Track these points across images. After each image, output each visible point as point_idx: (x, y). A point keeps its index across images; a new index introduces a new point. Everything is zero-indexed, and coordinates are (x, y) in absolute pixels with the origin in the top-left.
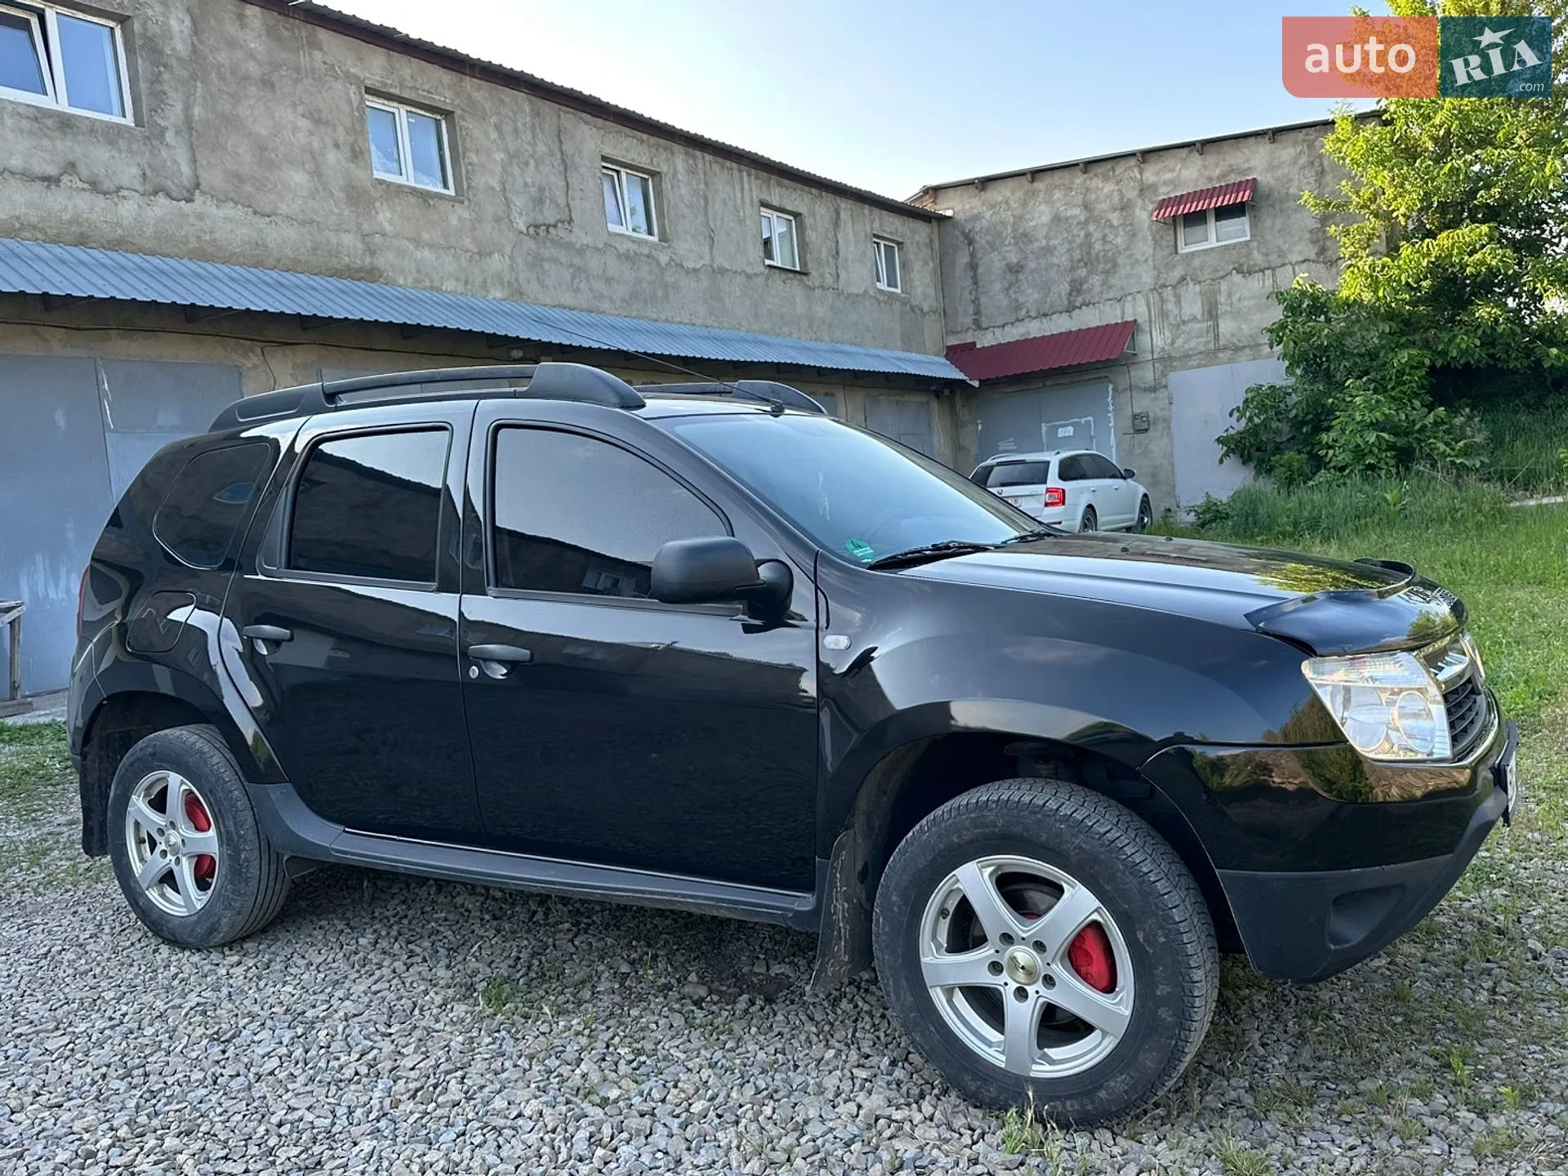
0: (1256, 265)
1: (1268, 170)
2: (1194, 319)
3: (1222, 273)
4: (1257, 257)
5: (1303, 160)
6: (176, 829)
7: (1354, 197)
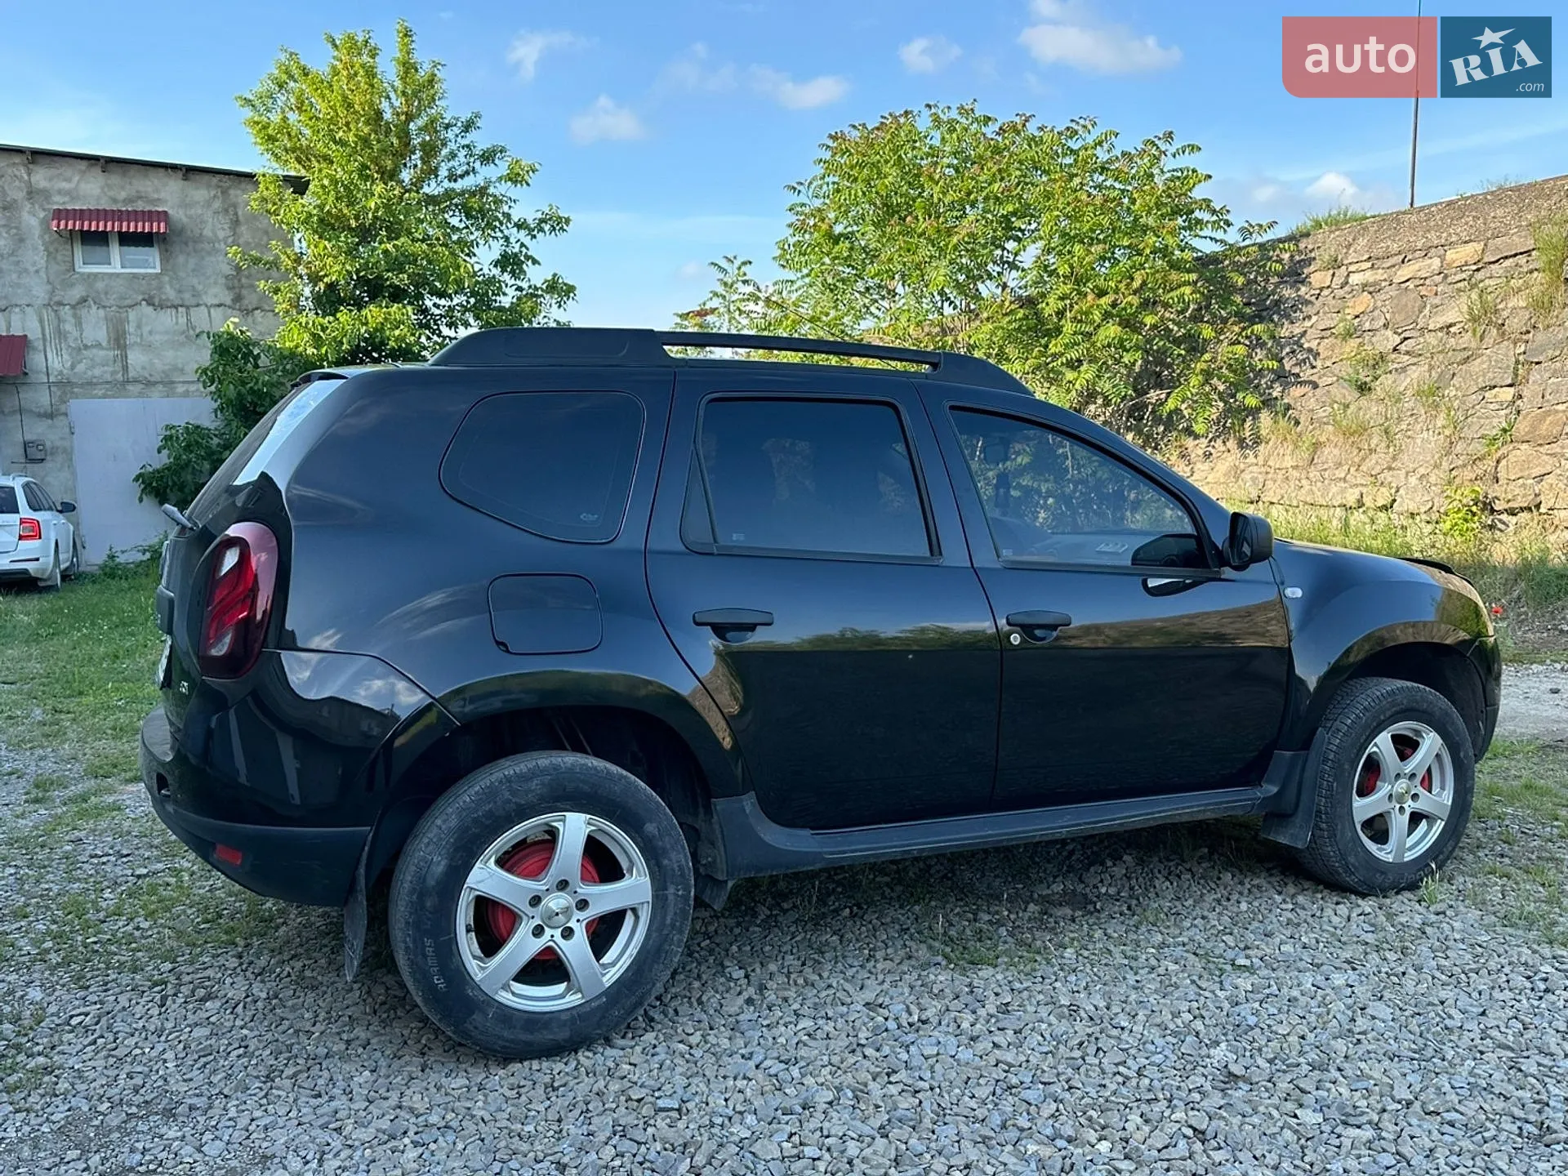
0: (168, 300)
1: (180, 206)
2: (99, 346)
3: (128, 302)
4: (170, 293)
5: (217, 204)
6: (568, 889)
7: (283, 257)
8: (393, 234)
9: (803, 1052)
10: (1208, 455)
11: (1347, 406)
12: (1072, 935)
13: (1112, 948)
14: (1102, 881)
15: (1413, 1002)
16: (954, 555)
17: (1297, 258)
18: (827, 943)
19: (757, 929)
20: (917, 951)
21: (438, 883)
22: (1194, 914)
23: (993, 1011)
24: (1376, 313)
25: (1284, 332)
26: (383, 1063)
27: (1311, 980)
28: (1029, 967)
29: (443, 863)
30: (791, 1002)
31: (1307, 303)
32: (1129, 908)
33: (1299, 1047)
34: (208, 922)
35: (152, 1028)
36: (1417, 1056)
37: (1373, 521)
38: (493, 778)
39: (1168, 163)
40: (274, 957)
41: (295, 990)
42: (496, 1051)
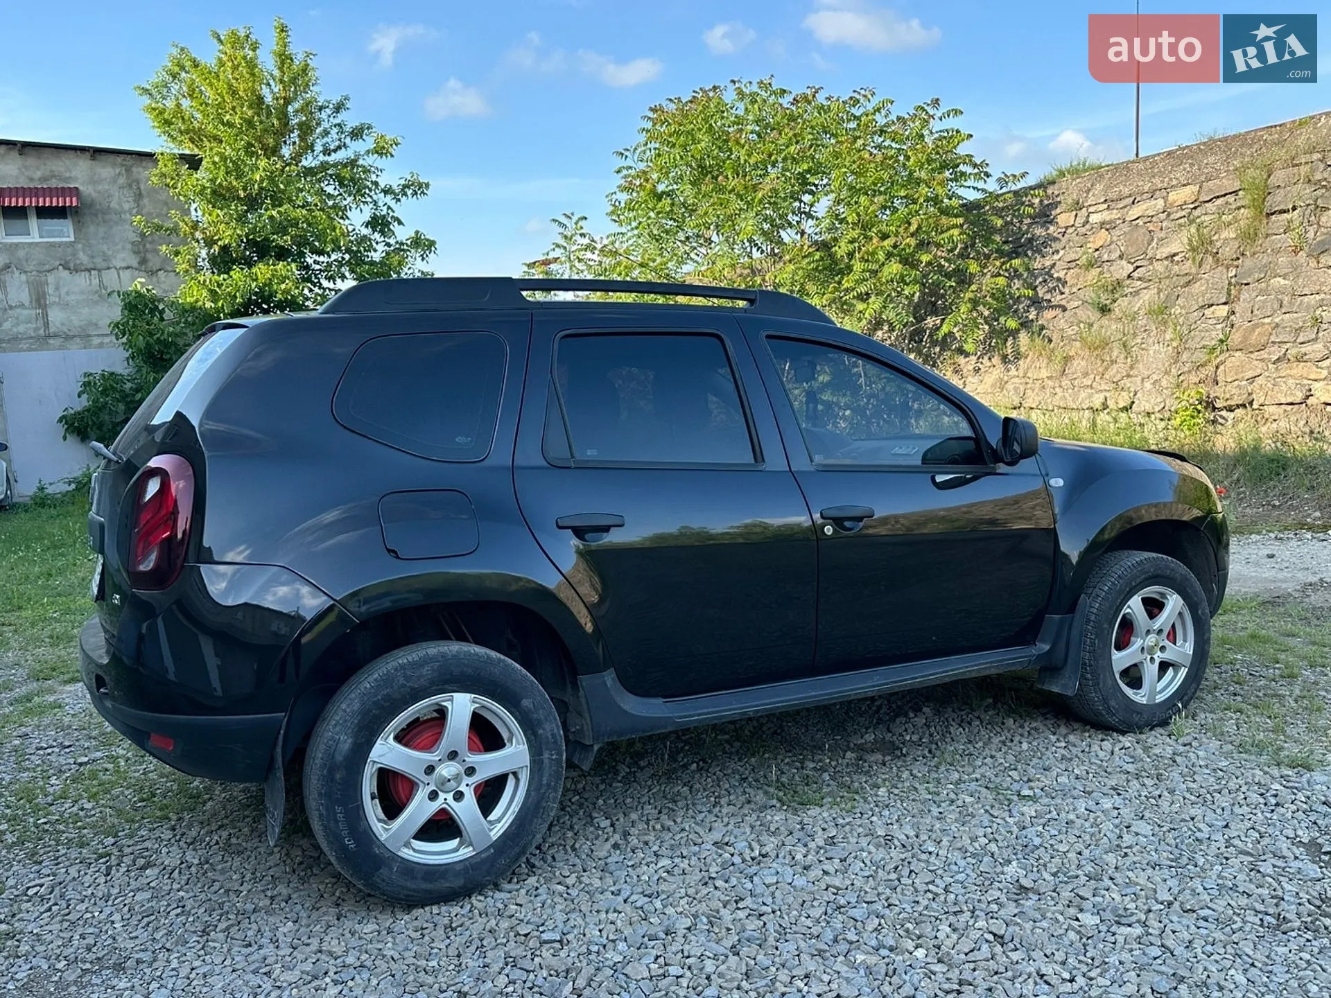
0: (81, 264)
1: (90, 183)
2: (22, 305)
3: (47, 267)
4: (83, 258)
5: (122, 181)
6: (458, 759)
7: (181, 224)
8: (277, 202)
9: (663, 887)
10: (977, 370)
11: (1092, 325)
12: (883, 777)
13: (917, 785)
14: (906, 730)
15: (1168, 819)
16: (774, 461)
17: (1046, 202)
18: (679, 793)
19: (619, 784)
20: (755, 796)
21: (346, 758)
22: (984, 754)
23: (821, 843)
24: (1113, 246)
25: (1037, 265)
26: (303, 914)
27: (1084, 805)
28: (849, 805)
29: (349, 741)
30: (651, 844)
31: (1056, 239)
32: (930, 752)
33: (1077, 862)
34: (142, 800)
35: (100, 895)
36: (1174, 864)
37: (1115, 420)
38: (389, 666)
39: (936, 125)
40: (203, 828)
41: (223, 856)
42: (401, 899)
